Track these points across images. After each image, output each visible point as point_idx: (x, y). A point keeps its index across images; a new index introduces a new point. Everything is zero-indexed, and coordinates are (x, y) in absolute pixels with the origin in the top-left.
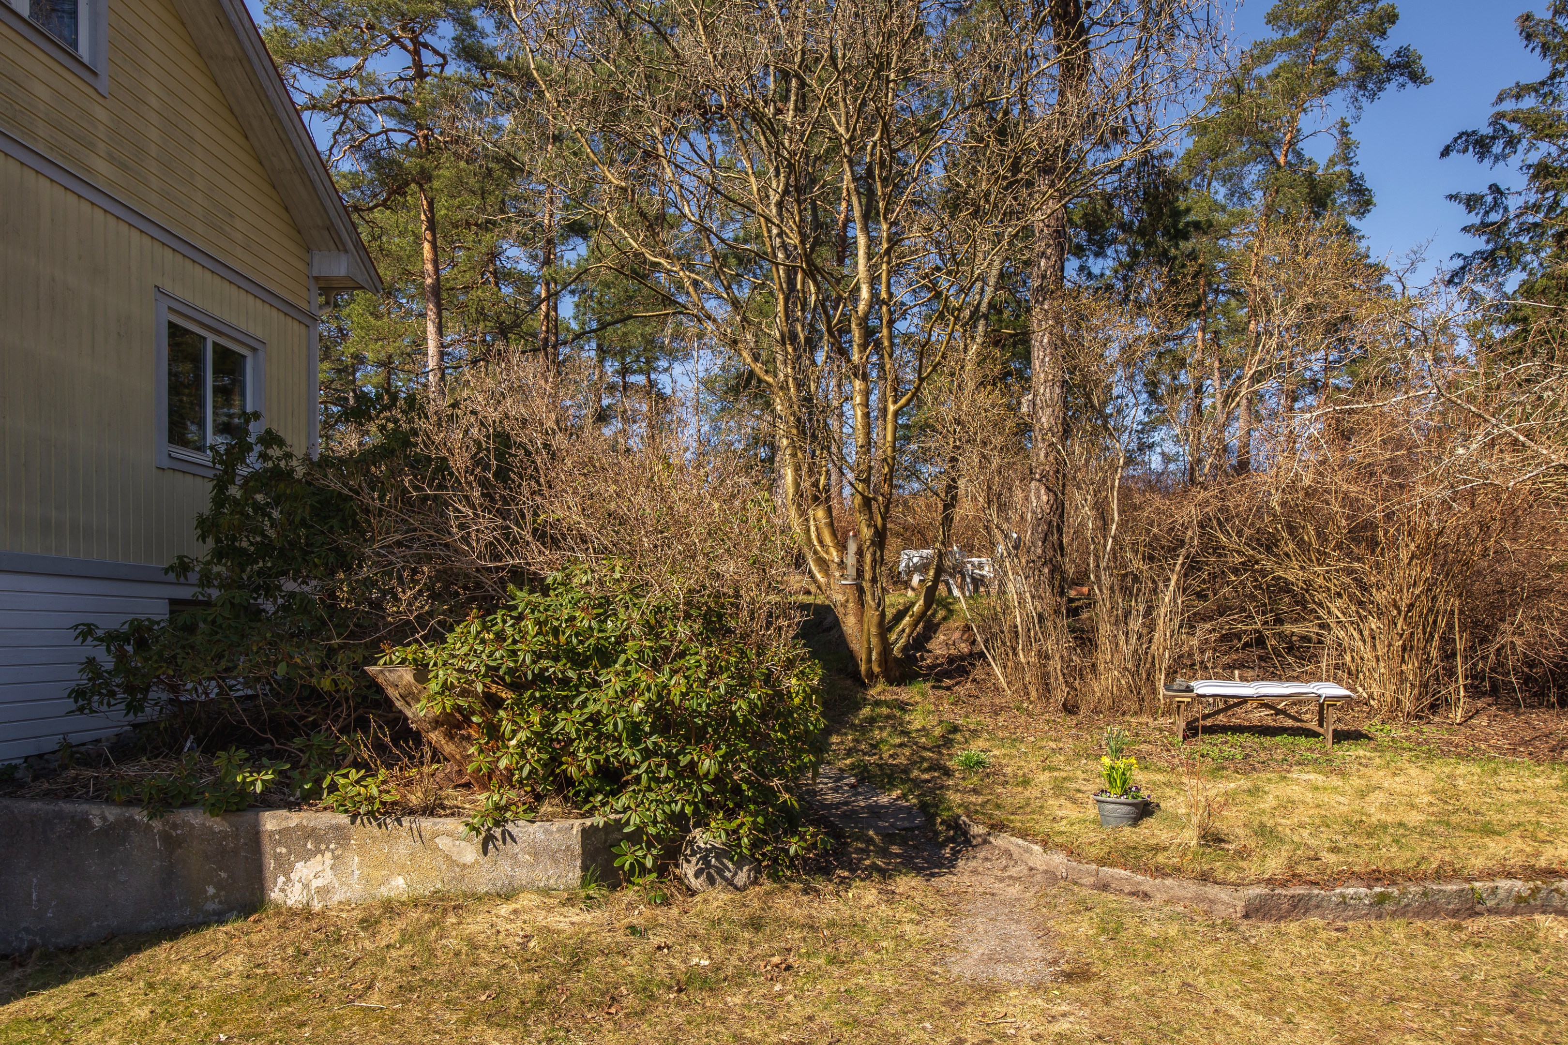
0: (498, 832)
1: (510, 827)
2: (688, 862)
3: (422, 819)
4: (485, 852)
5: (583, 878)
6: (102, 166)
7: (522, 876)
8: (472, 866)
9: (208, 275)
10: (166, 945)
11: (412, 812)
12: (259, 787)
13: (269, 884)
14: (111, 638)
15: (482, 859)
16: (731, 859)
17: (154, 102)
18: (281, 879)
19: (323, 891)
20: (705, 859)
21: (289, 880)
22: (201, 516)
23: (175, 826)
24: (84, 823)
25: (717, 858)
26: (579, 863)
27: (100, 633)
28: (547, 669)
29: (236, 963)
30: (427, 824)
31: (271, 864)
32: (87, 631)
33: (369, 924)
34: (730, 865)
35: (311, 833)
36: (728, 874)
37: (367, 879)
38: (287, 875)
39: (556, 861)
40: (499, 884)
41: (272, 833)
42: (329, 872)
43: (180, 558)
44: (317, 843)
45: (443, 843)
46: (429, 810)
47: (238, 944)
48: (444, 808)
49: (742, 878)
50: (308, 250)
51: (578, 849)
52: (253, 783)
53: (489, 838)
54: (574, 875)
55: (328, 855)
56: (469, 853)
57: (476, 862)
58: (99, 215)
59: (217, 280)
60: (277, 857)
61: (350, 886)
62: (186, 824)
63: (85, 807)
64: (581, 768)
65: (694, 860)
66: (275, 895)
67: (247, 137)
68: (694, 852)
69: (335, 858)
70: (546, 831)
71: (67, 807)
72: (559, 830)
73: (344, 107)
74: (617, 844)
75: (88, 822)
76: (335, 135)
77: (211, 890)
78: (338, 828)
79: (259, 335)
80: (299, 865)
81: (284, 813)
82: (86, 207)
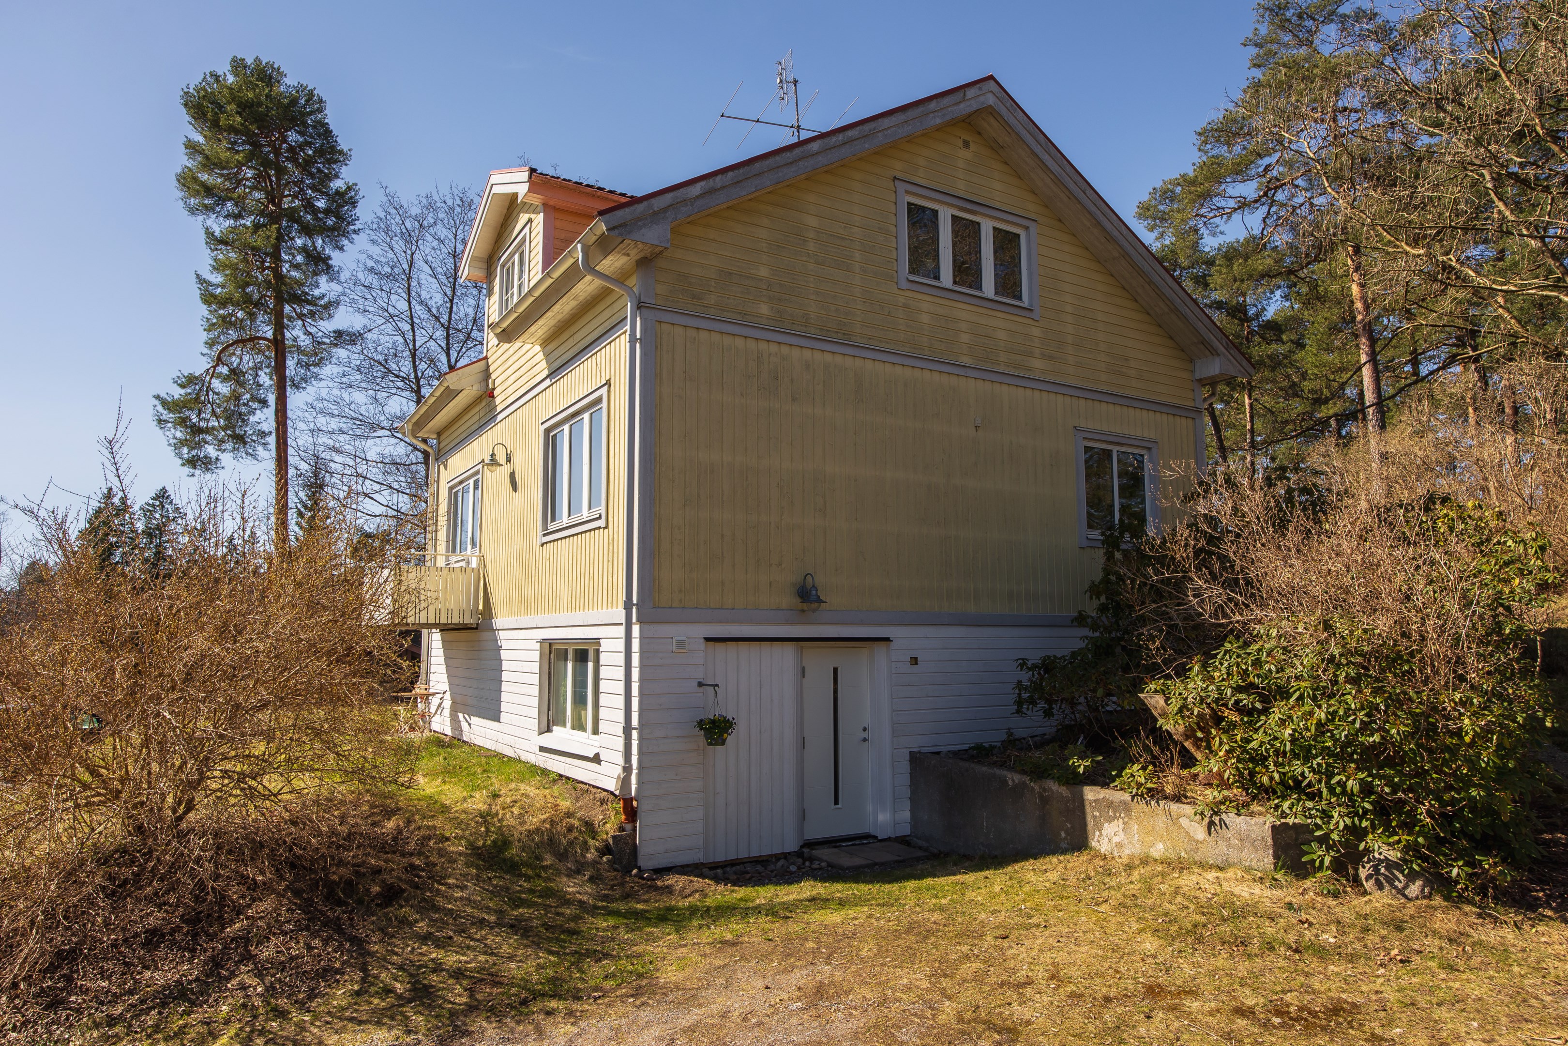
0: (1216, 819)
1: (1224, 816)
2: (1364, 867)
3: (1171, 803)
4: (1210, 834)
5: (1276, 865)
6: (1037, 364)
7: (1234, 855)
8: (1202, 842)
9: (1111, 407)
10: (1032, 861)
11: (1166, 798)
12: (1081, 770)
13: (1090, 836)
14: (1034, 667)
15: (1209, 839)
16: (1402, 872)
17: (1069, 309)
18: (1097, 833)
19: (1119, 845)
20: (1376, 868)
21: (1101, 835)
22: (1093, 582)
23: (1045, 790)
24: (1004, 782)
25: (1386, 868)
26: (1271, 852)
27: (1029, 663)
28: (1241, 701)
29: (1053, 876)
30: (1174, 807)
31: (1090, 822)
32: (1023, 664)
33: (1129, 868)
34: (1401, 877)
35: (1111, 805)
36: (1400, 886)
37: (1142, 842)
38: (1100, 831)
39: (1256, 849)
40: (1220, 858)
41: (1091, 802)
42: (1121, 833)
43: (1080, 612)
44: (1115, 812)
45: (1184, 821)
46: (1178, 798)
47: (1061, 867)
48: (1186, 797)
49: (1414, 889)
50: (1192, 361)
51: (1270, 842)
52: (1079, 766)
53: (1211, 824)
54: (1268, 861)
55: (1121, 820)
56: (1200, 833)
57: (1205, 840)
58: (1037, 394)
59: (1118, 408)
60: (1095, 817)
61: (1133, 845)
62: (1050, 789)
63: (1005, 772)
64: (1272, 778)
65: (1368, 866)
66: (1094, 844)
67: (1136, 301)
68: (1369, 861)
69: (1125, 823)
70: (1247, 824)
71: (998, 772)
72: (1256, 824)
73: (1270, 194)
74: (1308, 843)
75: (1006, 781)
76: (1264, 220)
77: (1063, 835)
78: (1124, 803)
79: (1152, 436)
80: (1106, 825)
81: (1098, 788)
82: (1029, 392)
